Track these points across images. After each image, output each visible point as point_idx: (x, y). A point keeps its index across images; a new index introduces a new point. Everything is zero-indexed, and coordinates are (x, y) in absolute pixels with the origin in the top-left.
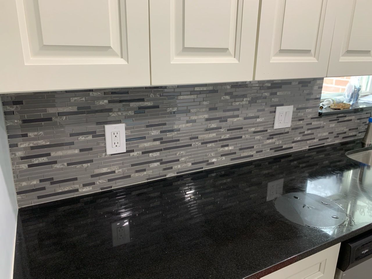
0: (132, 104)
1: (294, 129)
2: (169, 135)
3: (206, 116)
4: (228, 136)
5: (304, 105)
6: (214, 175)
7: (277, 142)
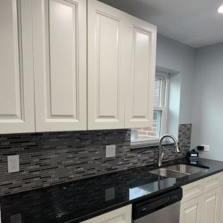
0: (23, 144)
1: (117, 157)
2: (44, 161)
3: (67, 151)
4: (80, 162)
5: (121, 145)
6: (72, 185)
7: (108, 165)
